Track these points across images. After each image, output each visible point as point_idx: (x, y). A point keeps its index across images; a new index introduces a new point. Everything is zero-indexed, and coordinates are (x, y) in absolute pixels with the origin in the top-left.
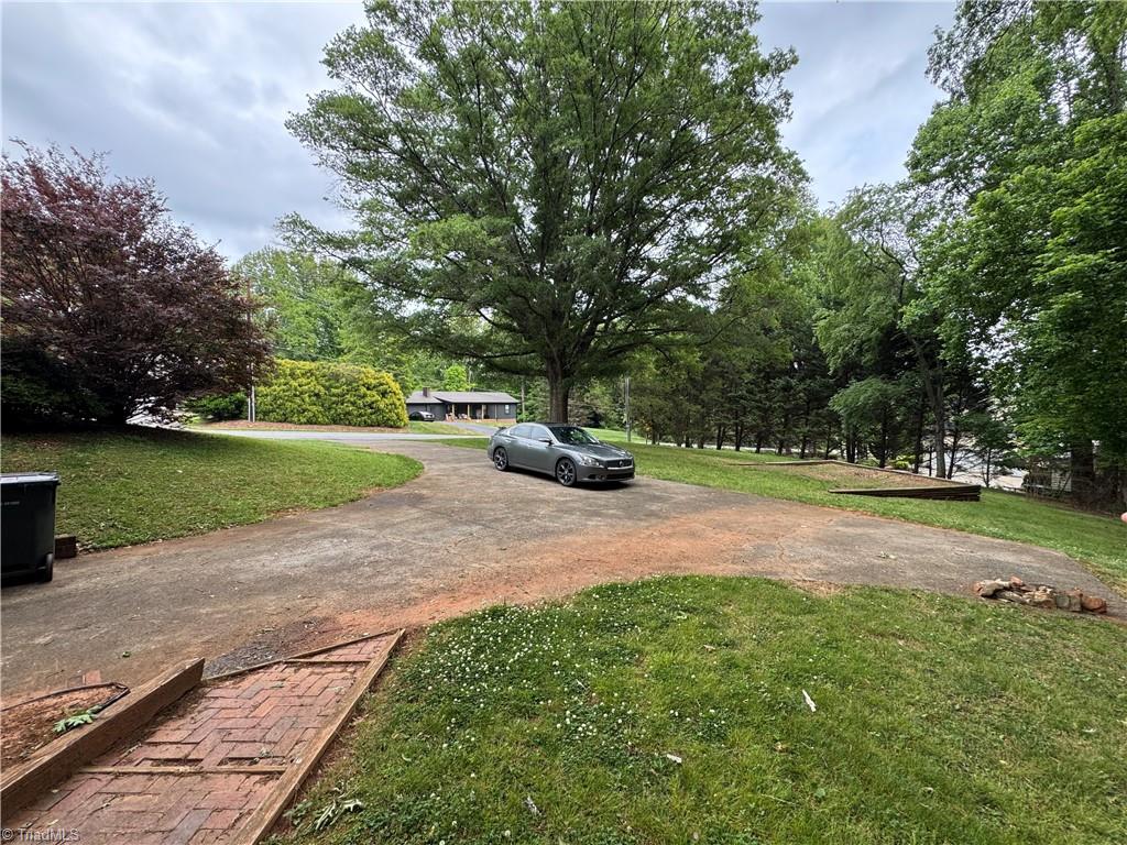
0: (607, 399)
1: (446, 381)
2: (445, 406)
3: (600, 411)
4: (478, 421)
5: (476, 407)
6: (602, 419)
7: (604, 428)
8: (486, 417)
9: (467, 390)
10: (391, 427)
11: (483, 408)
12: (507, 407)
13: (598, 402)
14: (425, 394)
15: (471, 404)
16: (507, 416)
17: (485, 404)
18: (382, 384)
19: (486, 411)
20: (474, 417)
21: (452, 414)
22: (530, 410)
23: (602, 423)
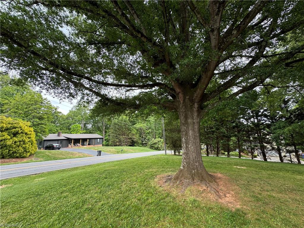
0: (138, 135)
1: (71, 130)
2: (69, 140)
3: (135, 140)
4: (85, 146)
5: (84, 140)
6: (135, 143)
7: (136, 146)
8: (89, 144)
9: (81, 133)
10: (17, 157)
11: (88, 140)
12: (99, 140)
13: (134, 137)
14: (59, 135)
15: (82, 139)
16: (98, 143)
17: (89, 139)
18: (15, 128)
19: (89, 142)
20: (83, 145)
21: (72, 144)
22: (107, 141)
23: (136, 144)
